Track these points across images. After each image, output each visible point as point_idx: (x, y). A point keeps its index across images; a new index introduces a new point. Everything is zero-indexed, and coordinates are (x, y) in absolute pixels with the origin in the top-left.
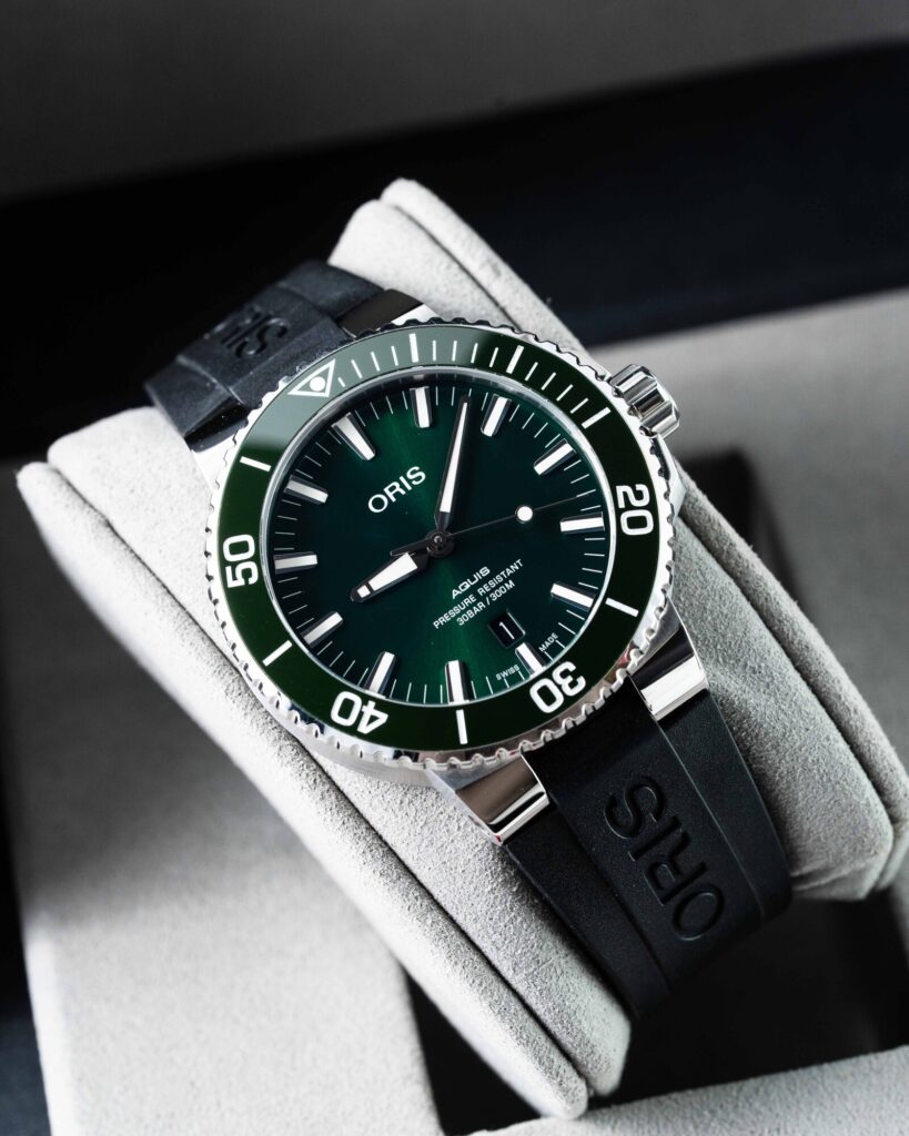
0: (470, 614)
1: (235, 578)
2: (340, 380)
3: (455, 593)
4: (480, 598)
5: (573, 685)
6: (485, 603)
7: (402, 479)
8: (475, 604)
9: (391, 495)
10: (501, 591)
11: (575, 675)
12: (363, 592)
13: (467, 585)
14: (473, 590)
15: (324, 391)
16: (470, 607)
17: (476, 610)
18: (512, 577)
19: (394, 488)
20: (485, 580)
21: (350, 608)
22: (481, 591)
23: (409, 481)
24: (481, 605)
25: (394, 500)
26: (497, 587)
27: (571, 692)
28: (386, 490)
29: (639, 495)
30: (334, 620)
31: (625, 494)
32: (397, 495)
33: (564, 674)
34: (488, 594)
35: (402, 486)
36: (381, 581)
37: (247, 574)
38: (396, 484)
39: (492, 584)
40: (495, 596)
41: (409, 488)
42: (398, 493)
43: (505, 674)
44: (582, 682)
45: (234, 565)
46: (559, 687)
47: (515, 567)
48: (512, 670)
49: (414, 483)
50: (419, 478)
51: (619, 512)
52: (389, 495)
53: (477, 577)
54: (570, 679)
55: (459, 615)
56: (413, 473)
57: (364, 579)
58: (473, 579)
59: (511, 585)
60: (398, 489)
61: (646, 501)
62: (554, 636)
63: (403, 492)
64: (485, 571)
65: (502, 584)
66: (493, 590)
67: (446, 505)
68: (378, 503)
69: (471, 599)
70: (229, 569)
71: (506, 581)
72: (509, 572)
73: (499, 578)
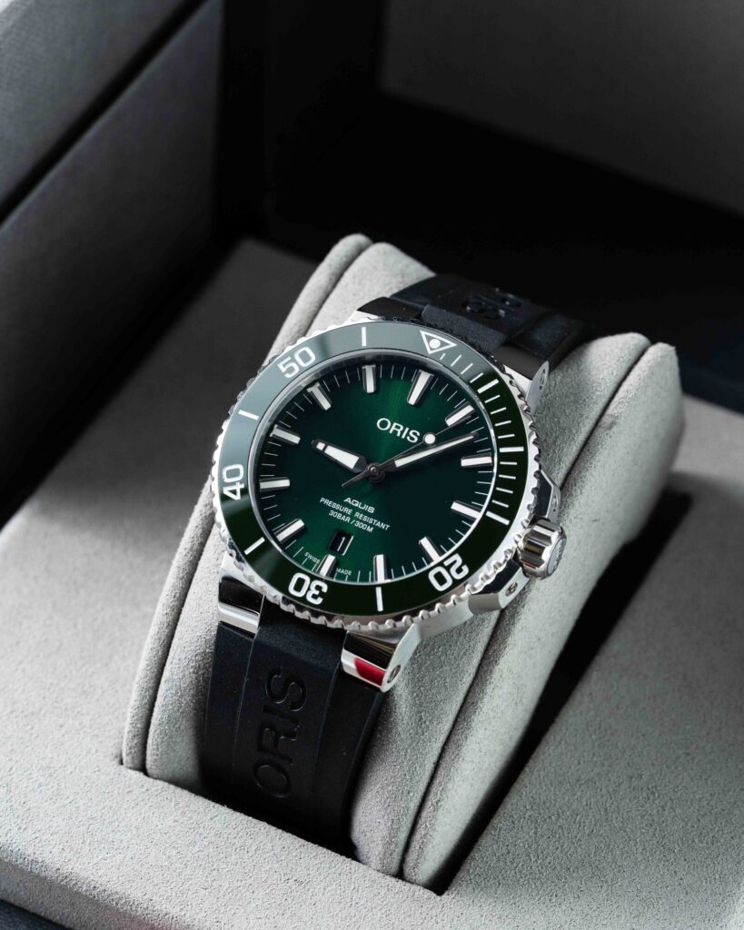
0: (339, 516)
1: (284, 365)
2: (444, 355)
3: (348, 500)
4: (352, 516)
5: (314, 597)
6: (351, 521)
7: (407, 429)
8: (347, 515)
9: (393, 428)
10: (363, 526)
11: (322, 594)
12: (320, 446)
13: (357, 504)
14: (355, 509)
15: (432, 349)
16: (343, 514)
17: (343, 518)
18: (376, 528)
19: (399, 428)
20: (365, 513)
21: (307, 443)
22: (357, 514)
23: (408, 434)
24: (348, 519)
25: (391, 432)
26: (365, 523)
27: (310, 599)
28: (395, 424)
29: (459, 570)
30: (295, 439)
31: (455, 562)
32: (395, 432)
33: (318, 588)
34: (358, 519)
35: (402, 432)
36: (333, 452)
37: (291, 370)
38: (402, 428)
39: (366, 519)
40: (358, 524)
41: (403, 437)
42: (397, 432)
43: (310, 557)
44: (319, 601)
45: (293, 360)
46: (309, 589)
47: (383, 526)
48: (315, 560)
49: (408, 438)
50: (412, 439)
51: (441, 564)
52: (393, 427)
53: (365, 507)
54: (317, 593)
55: (335, 510)
56: (415, 434)
57: (329, 442)
58: (363, 506)
59: (370, 529)
60: (399, 431)
61: (458, 577)
62: (350, 573)
63: (398, 435)
64: (371, 510)
65: (368, 524)
66: (361, 521)
67: (400, 463)
68: (383, 425)
69: (349, 511)
70: (289, 358)
71: (371, 525)
72: (378, 524)
73: (371, 520)
